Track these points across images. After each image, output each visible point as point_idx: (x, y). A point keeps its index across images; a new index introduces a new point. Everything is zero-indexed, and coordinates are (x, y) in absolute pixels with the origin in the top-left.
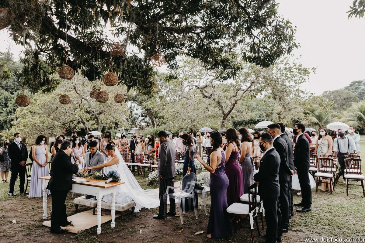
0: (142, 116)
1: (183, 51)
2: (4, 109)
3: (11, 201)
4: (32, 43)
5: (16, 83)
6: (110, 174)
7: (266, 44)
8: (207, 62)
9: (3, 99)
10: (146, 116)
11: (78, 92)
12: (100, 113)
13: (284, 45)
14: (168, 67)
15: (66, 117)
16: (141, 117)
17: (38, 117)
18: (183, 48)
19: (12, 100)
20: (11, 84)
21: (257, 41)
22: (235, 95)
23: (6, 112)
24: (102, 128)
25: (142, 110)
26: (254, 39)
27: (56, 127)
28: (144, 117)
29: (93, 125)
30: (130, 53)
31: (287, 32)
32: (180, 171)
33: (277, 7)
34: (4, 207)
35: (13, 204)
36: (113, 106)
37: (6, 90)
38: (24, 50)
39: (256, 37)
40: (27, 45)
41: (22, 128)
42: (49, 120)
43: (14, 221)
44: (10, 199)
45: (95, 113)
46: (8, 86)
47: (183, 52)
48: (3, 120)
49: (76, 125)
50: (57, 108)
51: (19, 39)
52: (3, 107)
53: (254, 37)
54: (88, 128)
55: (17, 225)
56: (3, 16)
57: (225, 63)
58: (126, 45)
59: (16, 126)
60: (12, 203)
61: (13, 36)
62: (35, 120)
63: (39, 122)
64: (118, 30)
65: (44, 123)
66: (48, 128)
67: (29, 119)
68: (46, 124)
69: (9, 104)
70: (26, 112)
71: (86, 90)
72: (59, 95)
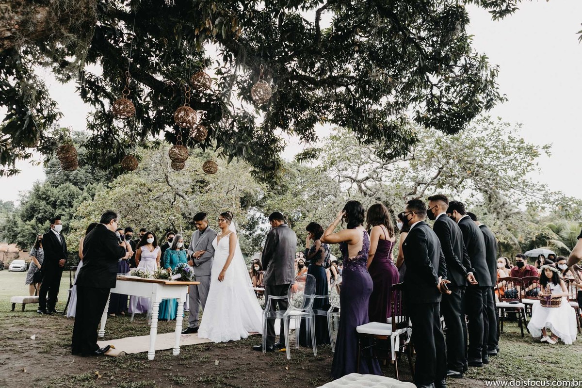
1: (326, 116)
2: (66, 210)
4: (106, 102)
5: (89, 175)
7: (453, 98)
8: (361, 131)
9: (67, 196)
11: (171, 183)
13: (480, 97)
14: (301, 139)
18: (327, 113)
19: (79, 197)
20: (82, 176)
21: (436, 92)
22: (413, 191)
23: (69, 213)
26: (432, 89)
30: (238, 108)
31: (484, 74)
33: (470, 40)
37: (75, 184)
38: (94, 111)
39: (435, 85)
40: (98, 104)
43: (33, 337)
46: (78, 178)
47: (327, 118)
50: (139, 206)
51: (89, 96)
52: (66, 208)
53: (433, 85)
55: (36, 342)
56: (41, 18)
57: (390, 133)
58: (230, 94)
59: (78, 230)
61: (81, 91)
64: (225, 78)
69: (74, 202)
70: (92, 208)
71: (182, 181)
72: (141, 185)
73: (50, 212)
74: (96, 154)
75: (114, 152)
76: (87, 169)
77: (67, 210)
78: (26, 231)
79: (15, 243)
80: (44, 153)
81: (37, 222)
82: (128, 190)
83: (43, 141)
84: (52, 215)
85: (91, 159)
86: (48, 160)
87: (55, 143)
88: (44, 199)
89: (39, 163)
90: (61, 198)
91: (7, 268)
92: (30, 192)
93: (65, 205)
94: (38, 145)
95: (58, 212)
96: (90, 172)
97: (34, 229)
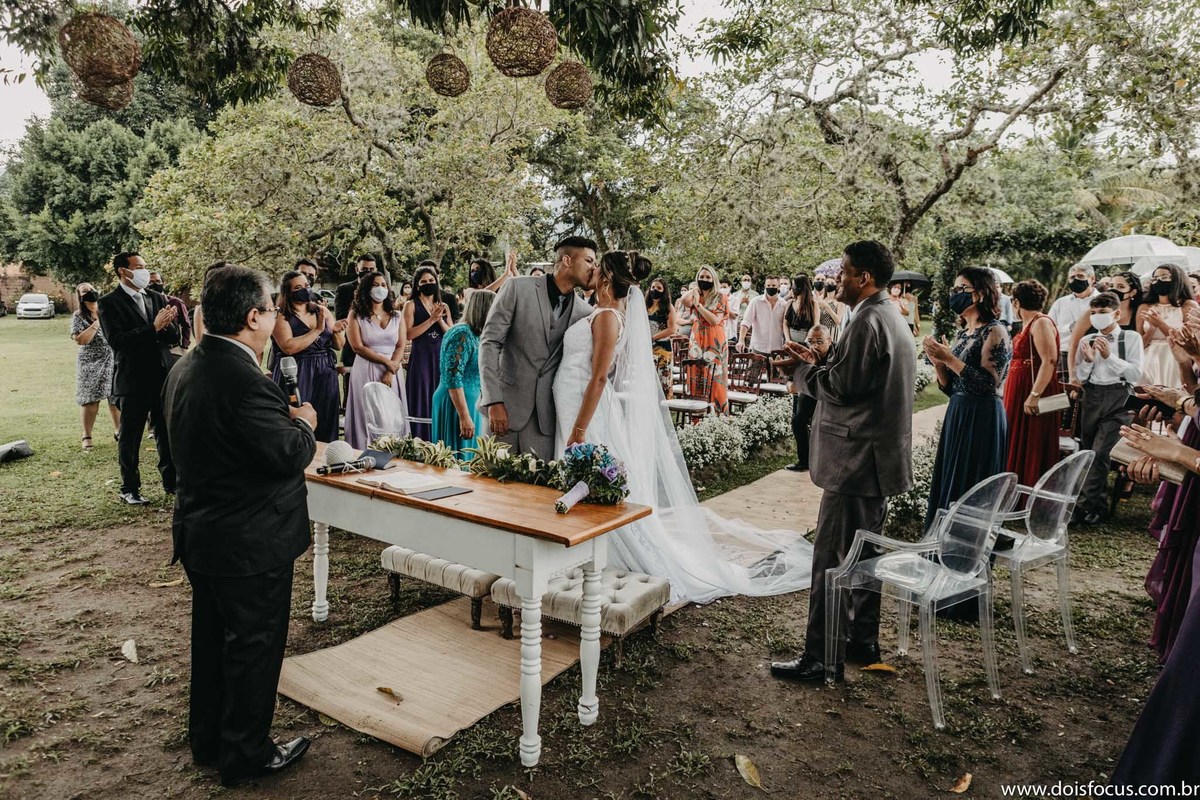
0: (567, 220)
2: (114, 184)
3: (128, 533)
5: (150, 97)
6: (575, 461)
9: (110, 152)
10: (578, 222)
11: (358, 119)
12: (438, 199)
15: (318, 210)
16: (561, 224)
17: (221, 208)
19: (138, 152)
20: (135, 101)
22: (964, 130)
23: (124, 194)
24: (443, 253)
25: (567, 200)
27: (287, 245)
28: (572, 225)
29: (410, 242)
32: (777, 426)
34: (96, 561)
35: (133, 548)
36: (483, 172)
37: (120, 120)
41: (172, 246)
42: (261, 217)
43: (129, 649)
44: (125, 523)
45: (419, 197)
46: (126, 106)
48: (117, 223)
49: (355, 241)
50: (287, 176)
52: (113, 179)
54: (396, 255)
55: (140, 672)
59: (155, 240)
60: (132, 543)
62: (212, 218)
63: (225, 223)
65: (243, 229)
66: (262, 249)
67: (192, 214)
68: (252, 232)
69: (129, 166)
70: (180, 188)
71: (385, 112)
72: (289, 125)
73: (79, 192)
74: (172, 49)
75: (218, 41)
76: (143, 84)
77: (117, 185)
78: (34, 236)
79: (16, 262)
80: (28, 48)
81: (53, 214)
82: (259, 139)
83: (18, 13)
84: (85, 197)
85: (162, 61)
86: (45, 68)
87: (54, 17)
88: (59, 160)
89: (22, 77)
90: (98, 157)
91: (13, 311)
92: (22, 143)
93: (109, 173)
94: (8, 25)
95: (97, 191)
96: (149, 91)
97: (51, 231)
